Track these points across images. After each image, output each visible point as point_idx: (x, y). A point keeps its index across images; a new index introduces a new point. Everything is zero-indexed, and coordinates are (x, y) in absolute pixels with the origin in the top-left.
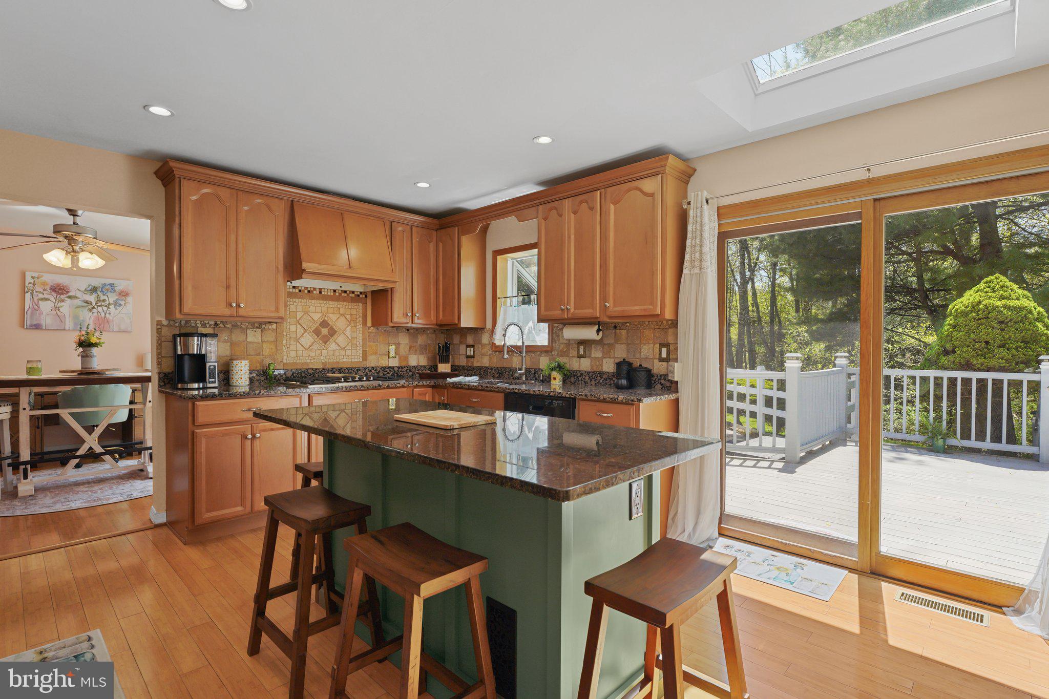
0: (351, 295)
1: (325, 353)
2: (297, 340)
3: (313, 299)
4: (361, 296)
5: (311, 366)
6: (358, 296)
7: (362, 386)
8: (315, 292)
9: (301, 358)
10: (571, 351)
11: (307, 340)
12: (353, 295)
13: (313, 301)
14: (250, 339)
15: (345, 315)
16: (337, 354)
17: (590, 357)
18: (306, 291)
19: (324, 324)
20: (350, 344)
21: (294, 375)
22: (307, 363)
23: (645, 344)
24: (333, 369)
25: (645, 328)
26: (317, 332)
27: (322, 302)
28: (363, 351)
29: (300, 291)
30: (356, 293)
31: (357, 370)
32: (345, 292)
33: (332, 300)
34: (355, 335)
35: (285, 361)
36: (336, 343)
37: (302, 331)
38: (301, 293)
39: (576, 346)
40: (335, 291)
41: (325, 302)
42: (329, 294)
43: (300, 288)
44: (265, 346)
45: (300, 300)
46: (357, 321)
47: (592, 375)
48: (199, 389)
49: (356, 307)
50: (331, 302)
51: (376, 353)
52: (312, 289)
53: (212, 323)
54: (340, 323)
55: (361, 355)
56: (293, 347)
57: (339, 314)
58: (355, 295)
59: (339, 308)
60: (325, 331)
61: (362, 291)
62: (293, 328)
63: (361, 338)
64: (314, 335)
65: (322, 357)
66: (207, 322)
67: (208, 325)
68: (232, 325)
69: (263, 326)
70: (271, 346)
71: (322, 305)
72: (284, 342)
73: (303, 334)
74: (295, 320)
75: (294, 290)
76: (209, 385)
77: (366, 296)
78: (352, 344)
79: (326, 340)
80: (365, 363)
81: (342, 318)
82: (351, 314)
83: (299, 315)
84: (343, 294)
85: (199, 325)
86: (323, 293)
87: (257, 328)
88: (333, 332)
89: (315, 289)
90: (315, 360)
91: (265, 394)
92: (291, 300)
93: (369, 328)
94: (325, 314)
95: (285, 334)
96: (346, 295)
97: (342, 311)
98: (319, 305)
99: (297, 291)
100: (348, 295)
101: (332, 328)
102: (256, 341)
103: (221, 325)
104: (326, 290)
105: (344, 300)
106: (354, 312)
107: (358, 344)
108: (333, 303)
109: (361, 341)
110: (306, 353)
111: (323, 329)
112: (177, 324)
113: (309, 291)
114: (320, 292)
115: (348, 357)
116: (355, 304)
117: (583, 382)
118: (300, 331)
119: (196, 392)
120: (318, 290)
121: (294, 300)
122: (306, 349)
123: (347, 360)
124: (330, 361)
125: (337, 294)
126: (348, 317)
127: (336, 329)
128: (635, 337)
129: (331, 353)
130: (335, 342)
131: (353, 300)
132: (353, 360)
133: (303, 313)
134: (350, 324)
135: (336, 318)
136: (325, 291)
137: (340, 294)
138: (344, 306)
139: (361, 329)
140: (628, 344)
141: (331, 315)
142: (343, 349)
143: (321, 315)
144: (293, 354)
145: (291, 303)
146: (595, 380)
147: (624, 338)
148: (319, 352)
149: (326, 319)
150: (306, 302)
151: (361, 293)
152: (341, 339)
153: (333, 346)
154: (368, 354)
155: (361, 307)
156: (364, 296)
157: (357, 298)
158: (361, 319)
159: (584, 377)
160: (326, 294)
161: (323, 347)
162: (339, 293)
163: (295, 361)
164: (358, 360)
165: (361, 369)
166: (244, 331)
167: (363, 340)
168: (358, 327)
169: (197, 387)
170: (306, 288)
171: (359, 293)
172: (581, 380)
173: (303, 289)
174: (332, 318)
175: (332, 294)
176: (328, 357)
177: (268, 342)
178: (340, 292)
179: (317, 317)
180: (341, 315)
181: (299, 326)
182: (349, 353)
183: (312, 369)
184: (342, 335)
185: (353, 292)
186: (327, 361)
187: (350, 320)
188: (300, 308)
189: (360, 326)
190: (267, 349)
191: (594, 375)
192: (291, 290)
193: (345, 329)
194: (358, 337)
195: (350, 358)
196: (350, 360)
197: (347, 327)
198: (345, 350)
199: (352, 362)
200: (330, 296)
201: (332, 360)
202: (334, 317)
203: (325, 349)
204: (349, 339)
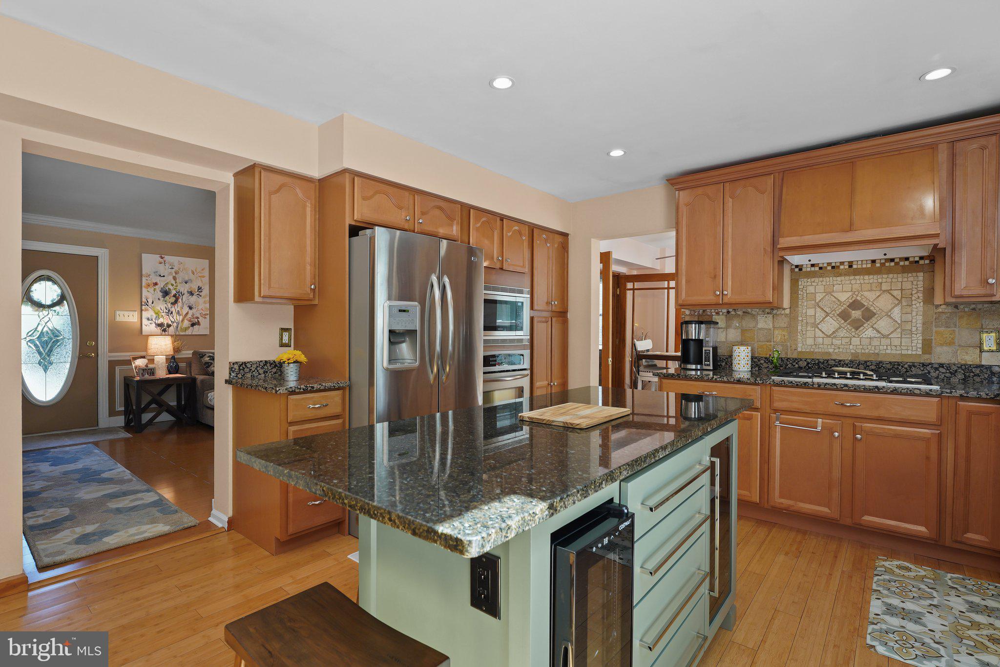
0: (902, 263)
1: (856, 341)
2: (815, 326)
3: (840, 275)
4: (922, 262)
5: (834, 357)
6: (917, 262)
7: (846, 385)
8: (842, 267)
9: (821, 346)
11: (830, 325)
12: (907, 263)
13: (839, 279)
14: (760, 325)
15: (891, 292)
16: (875, 342)
18: (829, 268)
19: (855, 305)
20: (899, 330)
21: (810, 365)
22: (829, 354)
24: (866, 362)
26: (844, 316)
27: (852, 277)
28: (924, 340)
29: (821, 268)
30: (911, 259)
31: (910, 367)
32: (892, 260)
33: (870, 274)
34: (908, 317)
35: (799, 349)
36: (875, 329)
37: (823, 315)
38: (821, 271)
40: (874, 261)
41: (857, 277)
42: (864, 266)
43: (821, 266)
44: (776, 332)
45: (821, 279)
46: (913, 298)
48: (696, 370)
49: (911, 279)
50: (866, 277)
51: (950, 344)
52: (838, 264)
53: (725, 311)
54: (883, 303)
55: (920, 346)
56: (810, 334)
57: (881, 290)
58: (911, 263)
59: (881, 283)
60: (856, 314)
61: (925, 253)
62: (811, 312)
63: (920, 322)
64: (840, 319)
65: (851, 346)
66: (720, 310)
67: (721, 313)
68: (744, 312)
69: (775, 312)
70: (783, 333)
71: (854, 282)
72: (799, 328)
73: (824, 318)
74: (813, 302)
75: (813, 269)
76: (705, 367)
77: (932, 261)
78: (903, 330)
79: (857, 325)
80: (927, 356)
81: (886, 296)
82: (902, 290)
83: (819, 297)
84: (887, 264)
85: (714, 314)
86: (855, 266)
87: (768, 313)
88: (869, 315)
89: (842, 263)
90: (841, 350)
91: (718, 379)
92: (809, 280)
93: (937, 306)
94: (856, 293)
95: (800, 319)
96: (892, 264)
97: (884, 287)
98: (848, 282)
99: (817, 269)
100: (897, 264)
101: (868, 309)
102: (766, 327)
103: (733, 313)
104: (865, 262)
105: (890, 271)
106: (906, 285)
107: (914, 329)
108: (871, 277)
109: (919, 326)
110: (827, 341)
111: (853, 312)
112: (696, 314)
113: (833, 267)
114: (851, 266)
115: (894, 348)
116: (910, 275)
118: (820, 314)
119: (693, 373)
120: (846, 264)
121: (813, 280)
122: (828, 336)
123: (894, 352)
124: (863, 351)
125: (878, 265)
126: (897, 294)
127: (875, 311)
129: (865, 342)
130: (872, 327)
131: (905, 270)
132: (904, 352)
133: (824, 294)
134: (900, 301)
135: (874, 297)
136: (857, 264)
137: (883, 265)
138: (889, 280)
139: (921, 309)
141: (866, 294)
142: (886, 337)
143: (850, 294)
144: (810, 341)
145: (809, 284)
148: (848, 340)
149: (859, 298)
150: (829, 280)
151: (921, 258)
152: (883, 325)
153: (870, 333)
154: (933, 345)
155: (921, 278)
156: (927, 262)
157: (911, 265)
158: (921, 295)
160: (860, 266)
161: (853, 334)
162: (881, 264)
163: (812, 350)
164: (914, 353)
165: (916, 364)
166: (754, 317)
167: (924, 324)
168: (914, 306)
169: (694, 368)
170: (829, 264)
171: (917, 259)
173: (825, 265)
174: (869, 297)
175: (869, 266)
176: (861, 347)
177: (780, 328)
178: (883, 261)
179: (844, 297)
180: (884, 291)
181: (818, 310)
182: (896, 342)
183: (834, 360)
184: (886, 319)
185: (907, 259)
186: (859, 351)
187: (899, 298)
188: (820, 288)
189: (918, 306)
190: (778, 335)
192: (809, 269)
193: (890, 311)
194: (914, 321)
195: (898, 348)
196: (899, 352)
197: (893, 308)
198: (890, 338)
199: (902, 355)
200: (867, 268)
201: (867, 351)
202: (871, 296)
203: (857, 336)
204: (898, 324)
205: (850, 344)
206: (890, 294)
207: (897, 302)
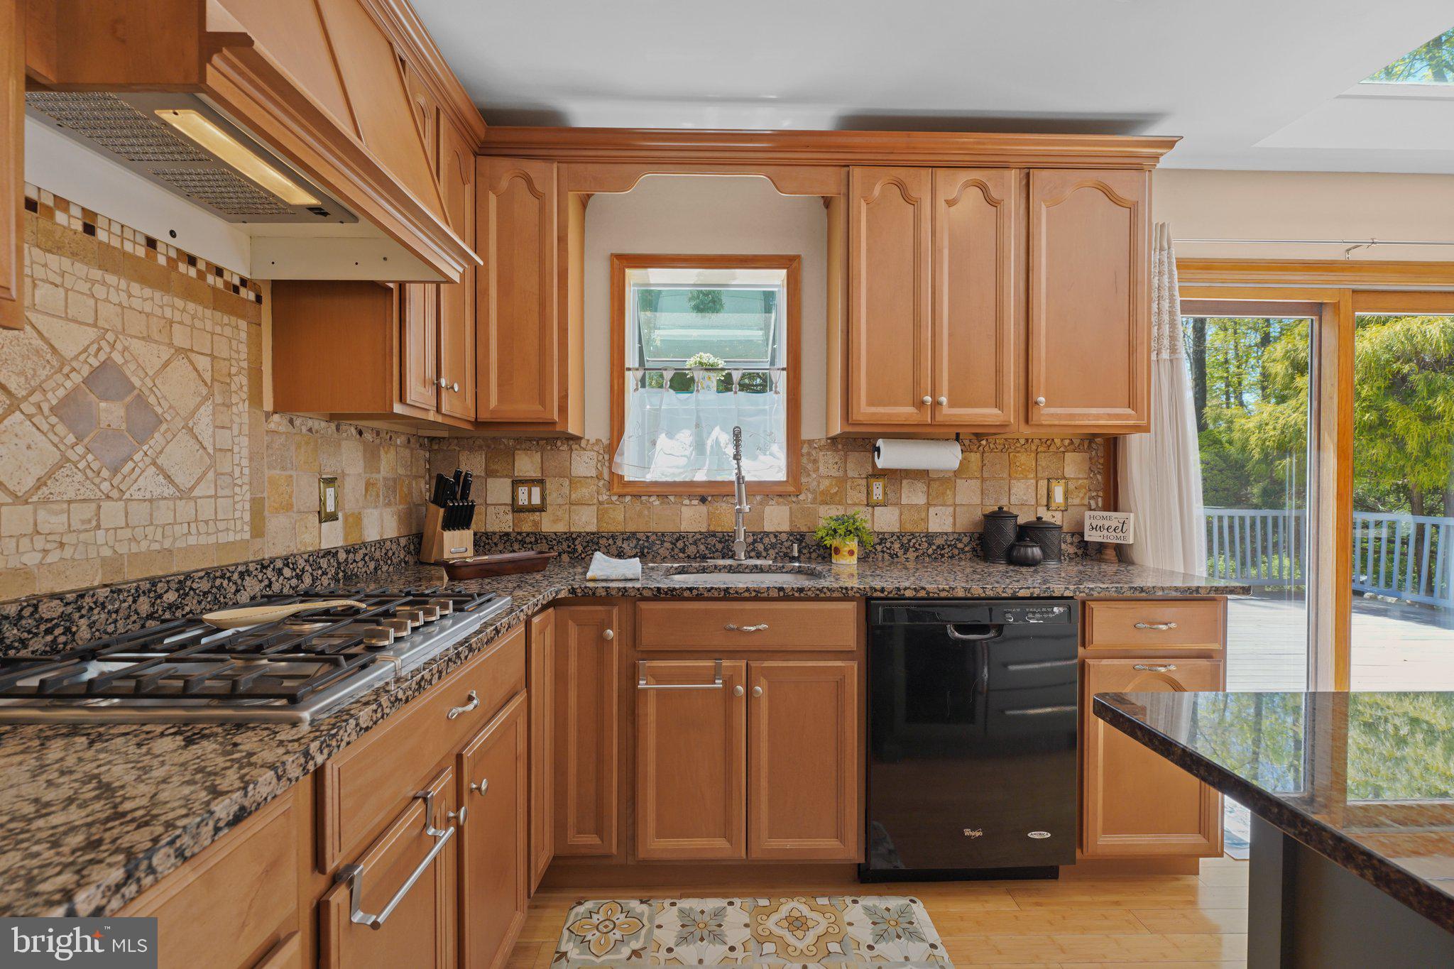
0: (211, 280)
1: (112, 513)
3: (56, 249)
4: (243, 291)
5: (53, 584)
6: (236, 289)
8: (60, 219)
10: (850, 493)
11: (26, 448)
12: (219, 283)
15: (193, 356)
16: (164, 514)
17: (897, 504)
19: (107, 379)
20: (211, 475)
22: (25, 573)
23: (1018, 479)
24: (154, 582)
25: (1018, 449)
26: (75, 415)
27: (97, 274)
28: (253, 500)
30: (226, 277)
31: (242, 575)
32: (192, 261)
33: (144, 281)
34: (224, 438)
36: (161, 470)
39: (864, 482)
40: (151, 243)
41: (111, 279)
42: (128, 247)
46: (234, 387)
47: (910, 540)
49: (228, 331)
50: (136, 288)
51: (288, 507)
52: (49, 201)
54: (174, 388)
55: (247, 517)
57: (171, 345)
58: (226, 284)
59: (171, 323)
60: (111, 413)
61: (247, 275)
63: (245, 452)
64: (59, 429)
65: (101, 533)
71: (100, 291)
77: (259, 299)
78: (218, 474)
79: (115, 454)
80: (259, 544)
81: (181, 368)
82: (212, 357)
84: (182, 268)
86: (102, 235)
88: (144, 422)
89: (62, 204)
90: (67, 552)
93: (267, 416)
94: (110, 336)
96: (192, 272)
97: (180, 338)
98: (85, 288)
100: (202, 276)
101: (141, 401)
104: (116, 229)
105: (189, 292)
106: (223, 350)
107: (237, 474)
108: (148, 292)
109: (245, 462)
110: (17, 519)
111: (103, 405)
113: (29, 205)
114: (89, 229)
115: (203, 528)
116: (225, 319)
117: (886, 556)
120: (77, 213)
122: (22, 499)
123: (203, 540)
124: (135, 549)
125: (162, 260)
126: (204, 366)
127: (159, 411)
128: (998, 466)
129: (140, 512)
130: (154, 463)
131: (216, 301)
132: (223, 538)
134: (210, 391)
135: (158, 364)
136: (109, 231)
137: (171, 264)
138: (187, 319)
139: (245, 419)
140: (983, 480)
141: (137, 346)
142: (185, 494)
143: (92, 333)
146: (917, 550)
147: (975, 468)
148: (88, 511)
149: (116, 358)
151: (244, 282)
152: (177, 455)
153: (146, 483)
154: (266, 513)
155: (243, 336)
156: (252, 296)
157: (230, 295)
158: (245, 381)
159: (888, 545)
160: (115, 243)
161: (105, 486)
162: (169, 259)
164: (238, 537)
165: (252, 567)
167: (251, 459)
168: (235, 409)
171: (236, 281)
172: (883, 552)
174: (142, 360)
175: (141, 251)
176: (127, 533)
178: (173, 254)
179: (77, 342)
180: (179, 350)
182: (206, 510)
184: (183, 436)
185: (219, 272)
186: (123, 549)
187: (209, 382)
189: (242, 408)
191: (914, 541)
193: (193, 413)
194: (236, 449)
195: (212, 528)
196: (212, 539)
197: (198, 407)
198: (195, 499)
199: (218, 546)
200: (132, 257)
201: (144, 546)
202: (151, 356)
203: (115, 494)
204: (209, 454)
205: (98, 527)
206: (188, 358)
207: (204, 391)
